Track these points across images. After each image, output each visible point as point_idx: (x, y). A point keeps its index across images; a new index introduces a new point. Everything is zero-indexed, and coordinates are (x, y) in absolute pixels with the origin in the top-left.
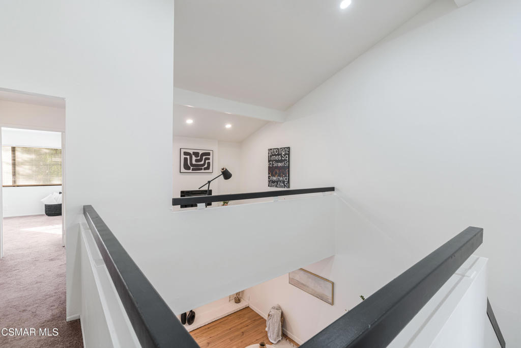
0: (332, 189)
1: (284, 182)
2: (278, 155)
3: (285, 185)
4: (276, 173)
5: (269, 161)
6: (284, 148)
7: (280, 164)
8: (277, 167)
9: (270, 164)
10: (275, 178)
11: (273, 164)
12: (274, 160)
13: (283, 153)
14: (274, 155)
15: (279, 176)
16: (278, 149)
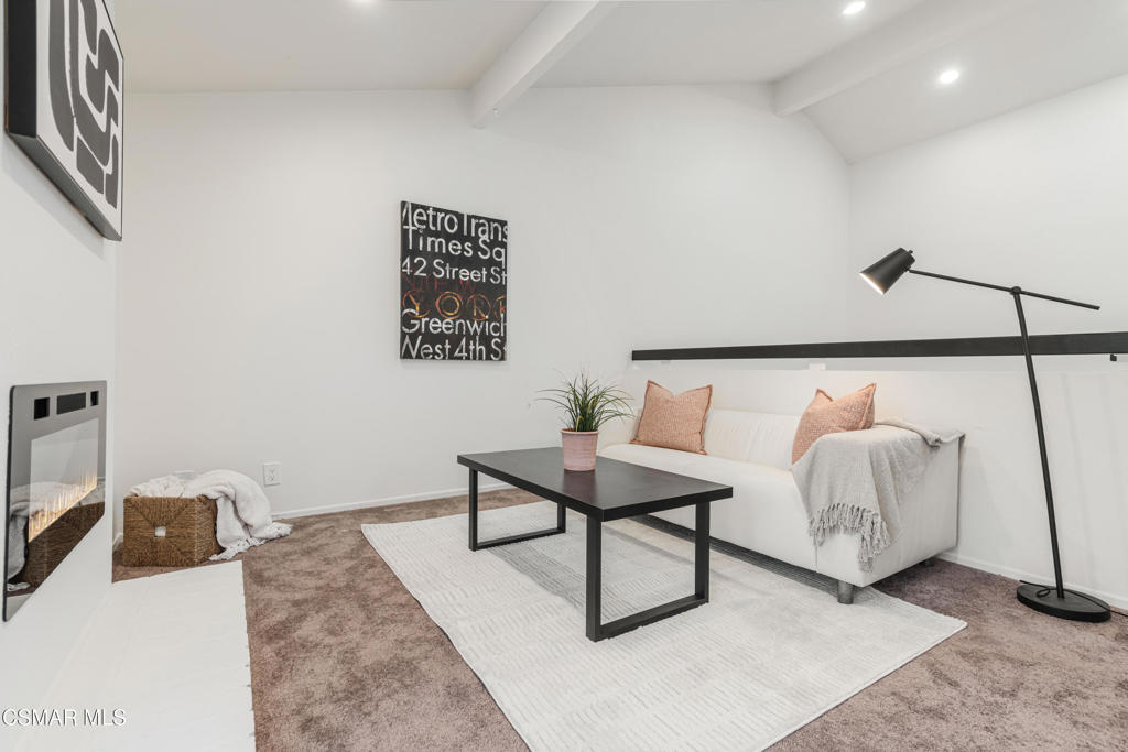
0: (638, 356)
1: (486, 339)
2: (459, 236)
3: (490, 351)
4: (449, 306)
5: (406, 252)
6: (490, 220)
7: (466, 275)
8: (454, 284)
9: (415, 267)
10: (440, 325)
11: (430, 269)
12: (440, 255)
13: (485, 237)
14: (436, 234)
15: (466, 314)
16: (460, 216)
